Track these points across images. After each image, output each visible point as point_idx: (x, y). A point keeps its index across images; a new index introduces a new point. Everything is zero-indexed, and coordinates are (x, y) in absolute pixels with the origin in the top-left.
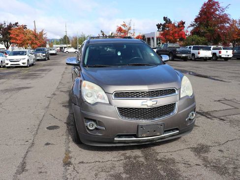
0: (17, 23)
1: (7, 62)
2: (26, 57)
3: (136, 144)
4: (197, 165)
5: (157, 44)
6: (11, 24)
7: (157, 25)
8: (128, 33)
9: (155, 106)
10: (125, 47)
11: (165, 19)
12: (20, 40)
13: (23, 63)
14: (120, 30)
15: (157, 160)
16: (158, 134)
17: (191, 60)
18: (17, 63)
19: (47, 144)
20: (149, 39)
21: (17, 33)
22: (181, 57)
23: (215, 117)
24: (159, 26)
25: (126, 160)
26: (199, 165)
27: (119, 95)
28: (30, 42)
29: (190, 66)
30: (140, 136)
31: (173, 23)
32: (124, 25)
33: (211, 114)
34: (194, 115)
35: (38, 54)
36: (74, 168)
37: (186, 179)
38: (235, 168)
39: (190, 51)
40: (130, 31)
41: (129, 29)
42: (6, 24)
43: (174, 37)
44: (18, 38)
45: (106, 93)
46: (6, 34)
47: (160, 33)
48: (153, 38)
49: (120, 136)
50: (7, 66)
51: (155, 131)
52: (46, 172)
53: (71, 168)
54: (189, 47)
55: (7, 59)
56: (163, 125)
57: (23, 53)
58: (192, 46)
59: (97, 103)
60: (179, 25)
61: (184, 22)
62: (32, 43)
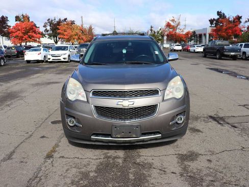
0: (66, 19)
1: (49, 57)
2: (67, 52)
3: (115, 144)
4: (173, 173)
5: (209, 41)
6: (60, 20)
7: (210, 21)
8: (176, 29)
9: (131, 106)
10: (130, 44)
11: (219, 13)
12: (67, 35)
13: (64, 59)
14: (168, 25)
15: (135, 163)
16: (134, 136)
17: (242, 59)
18: (59, 58)
19: (43, 137)
20: (200, 36)
21: (64, 28)
22: (229, 55)
23: (228, 123)
24: (211, 21)
25: (104, 160)
26: (175, 173)
27: (97, 93)
28: (77, 37)
29: (236, 66)
30: (114, 136)
31: (227, 17)
32: (173, 20)
33: (226, 120)
34: (183, 119)
35: (82, 49)
36: (52, 162)
37: (152, 186)
38: (212, 181)
39: (240, 49)
40: (179, 27)
41: (178, 25)
42: (56, 20)
43: (227, 34)
44: (65, 33)
45: (85, 90)
46: (55, 30)
47: (212, 29)
48: (205, 35)
49: (97, 135)
50: (49, 60)
51: (130, 133)
52: (26, 162)
53: (49, 161)
54: (240, 44)
55: (49, 54)
56: (139, 127)
57: (64, 48)
58: (244, 44)
59: (77, 100)
60: (234, 19)
61: (241, 17)
62: (79, 39)
